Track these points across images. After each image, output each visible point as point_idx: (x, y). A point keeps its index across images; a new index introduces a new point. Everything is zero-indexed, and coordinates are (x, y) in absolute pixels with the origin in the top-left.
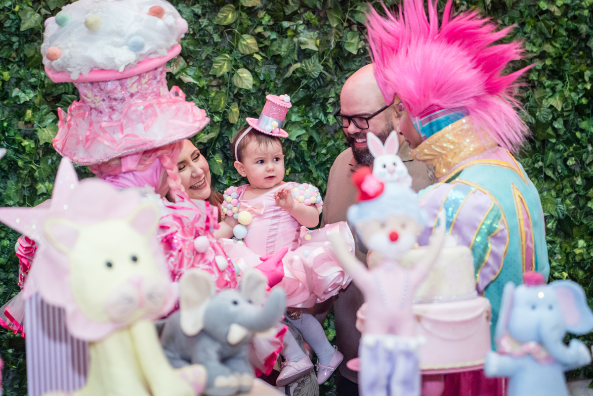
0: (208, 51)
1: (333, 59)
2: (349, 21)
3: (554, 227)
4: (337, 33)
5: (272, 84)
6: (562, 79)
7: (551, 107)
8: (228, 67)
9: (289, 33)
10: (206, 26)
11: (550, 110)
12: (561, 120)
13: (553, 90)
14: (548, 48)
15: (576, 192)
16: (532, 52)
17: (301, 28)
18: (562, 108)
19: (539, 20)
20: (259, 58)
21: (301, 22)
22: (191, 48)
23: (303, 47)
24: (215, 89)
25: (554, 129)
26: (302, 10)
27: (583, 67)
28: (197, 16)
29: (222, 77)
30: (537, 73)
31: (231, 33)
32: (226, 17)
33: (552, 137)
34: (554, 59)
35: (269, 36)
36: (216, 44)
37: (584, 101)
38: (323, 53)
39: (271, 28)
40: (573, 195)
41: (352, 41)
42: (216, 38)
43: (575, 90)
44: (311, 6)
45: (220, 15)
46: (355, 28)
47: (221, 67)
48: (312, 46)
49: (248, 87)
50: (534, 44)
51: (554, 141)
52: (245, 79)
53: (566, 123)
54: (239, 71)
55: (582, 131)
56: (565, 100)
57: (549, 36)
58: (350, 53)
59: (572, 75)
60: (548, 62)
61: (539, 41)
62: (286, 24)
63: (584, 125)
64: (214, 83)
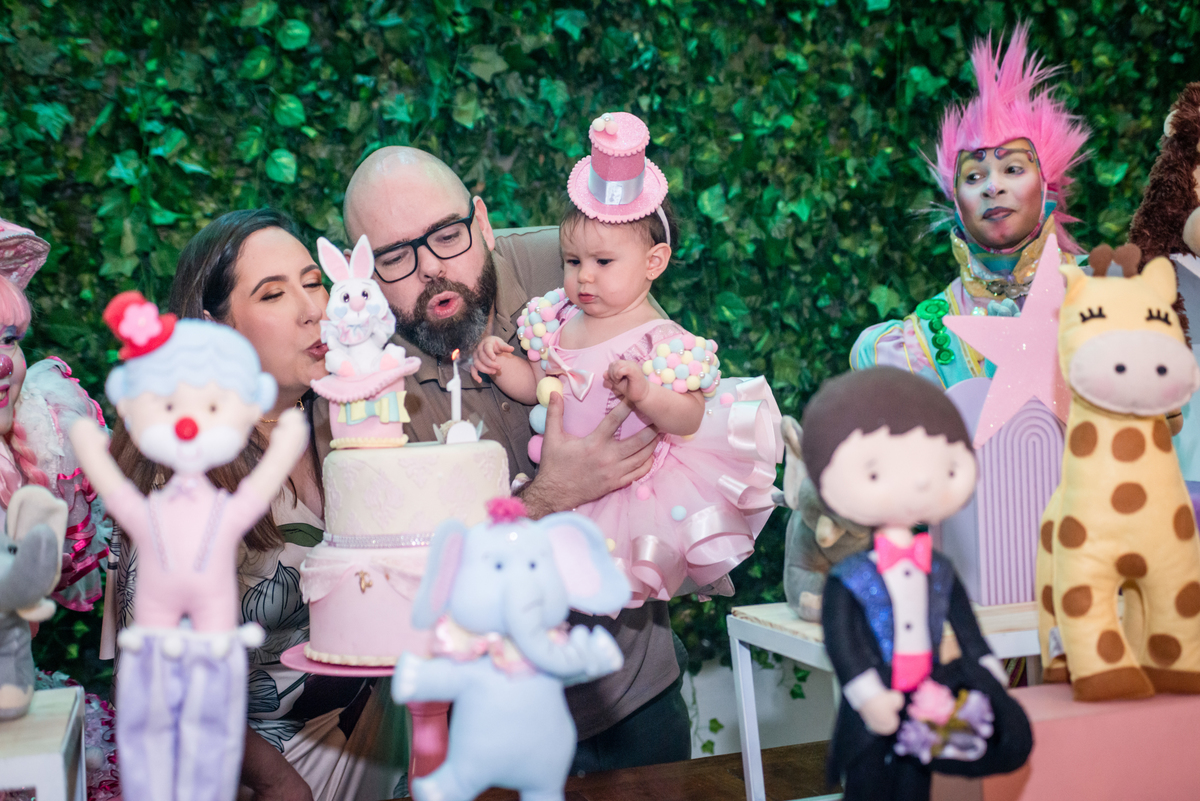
0: (230, 120)
1: (439, 136)
2: (460, 75)
3: (796, 404)
4: (441, 95)
5: (336, 176)
6: (811, 170)
7: (793, 215)
8: (260, 147)
9: (363, 94)
10: (224, 81)
11: (790, 221)
12: (809, 237)
13: (796, 186)
14: (788, 122)
15: (832, 348)
16: (763, 126)
17: (383, 87)
18: (810, 217)
19: (773, 78)
20: (311, 132)
21: (384, 76)
22: (199, 116)
23: (386, 117)
24: (241, 183)
25: (798, 250)
26: (389, 57)
27: (845, 153)
28: (209, 65)
29: (252, 164)
30: (770, 161)
31: (265, 92)
32: (256, 67)
33: (794, 262)
34: (798, 140)
35: (331, 99)
36: (242, 110)
37: (846, 206)
38: (419, 126)
39: (335, 86)
40: (829, 355)
41: (464, 108)
42: (240, 100)
43: (831, 188)
44: (400, 50)
45: (248, 64)
46: (473, 87)
47: (249, 148)
48: (402, 114)
49: (287, 178)
50: (767, 116)
51: (797, 268)
52: (284, 166)
53: (815, 241)
54: (276, 153)
55: (844, 253)
56: (816, 205)
57: (791, 103)
58: (465, 129)
59: (827, 166)
60: (790, 144)
61: (774, 110)
62: (360, 79)
63: (846, 243)
64: (241, 173)
